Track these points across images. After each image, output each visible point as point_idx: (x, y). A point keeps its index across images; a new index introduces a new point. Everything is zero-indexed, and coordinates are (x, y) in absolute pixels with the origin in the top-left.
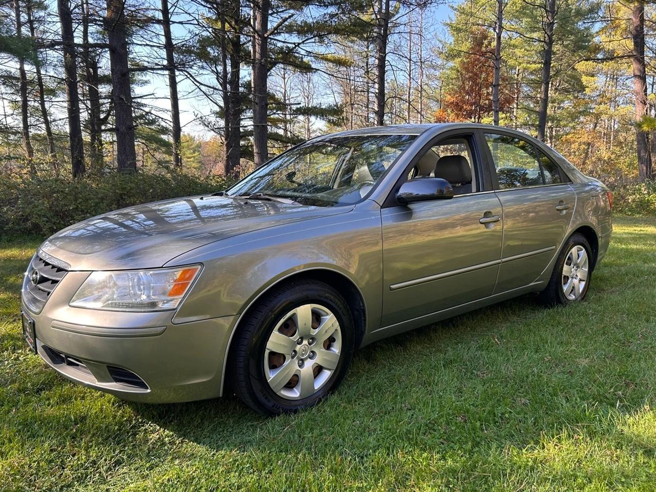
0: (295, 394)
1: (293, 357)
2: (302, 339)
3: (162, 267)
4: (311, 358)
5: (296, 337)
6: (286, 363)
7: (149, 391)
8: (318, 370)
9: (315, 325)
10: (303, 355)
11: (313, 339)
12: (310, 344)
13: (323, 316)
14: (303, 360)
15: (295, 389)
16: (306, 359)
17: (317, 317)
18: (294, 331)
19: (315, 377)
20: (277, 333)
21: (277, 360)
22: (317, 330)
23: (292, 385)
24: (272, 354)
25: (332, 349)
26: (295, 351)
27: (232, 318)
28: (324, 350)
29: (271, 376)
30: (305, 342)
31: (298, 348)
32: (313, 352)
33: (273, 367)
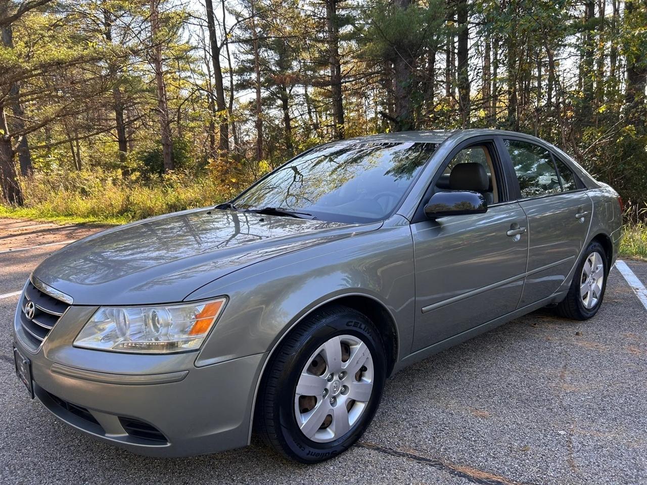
0: (329, 435)
1: (324, 397)
2: (332, 375)
3: (182, 301)
4: (342, 393)
5: (327, 375)
6: (318, 405)
7: (169, 445)
8: (351, 404)
9: (345, 357)
10: (335, 392)
11: (344, 373)
12: (341, 378)
13: (352, 345)
14: (335, 398)
15: (328, 429)
16: (338, 395)
17: (346, 348)
18: (323, 369)
19: (348, 412)
20: (307, 374)
21: (308, 403)
22: (348, 363)
23: (326, 426)
24: (302, 398)
25: (364, 378)
26: (326, 390)
27: (260, 356)
28: (356, 383)
29: (304, 421)
30: (336, 378)
31: (329, 385)
32: (345, 386)
33: (304, 411)
